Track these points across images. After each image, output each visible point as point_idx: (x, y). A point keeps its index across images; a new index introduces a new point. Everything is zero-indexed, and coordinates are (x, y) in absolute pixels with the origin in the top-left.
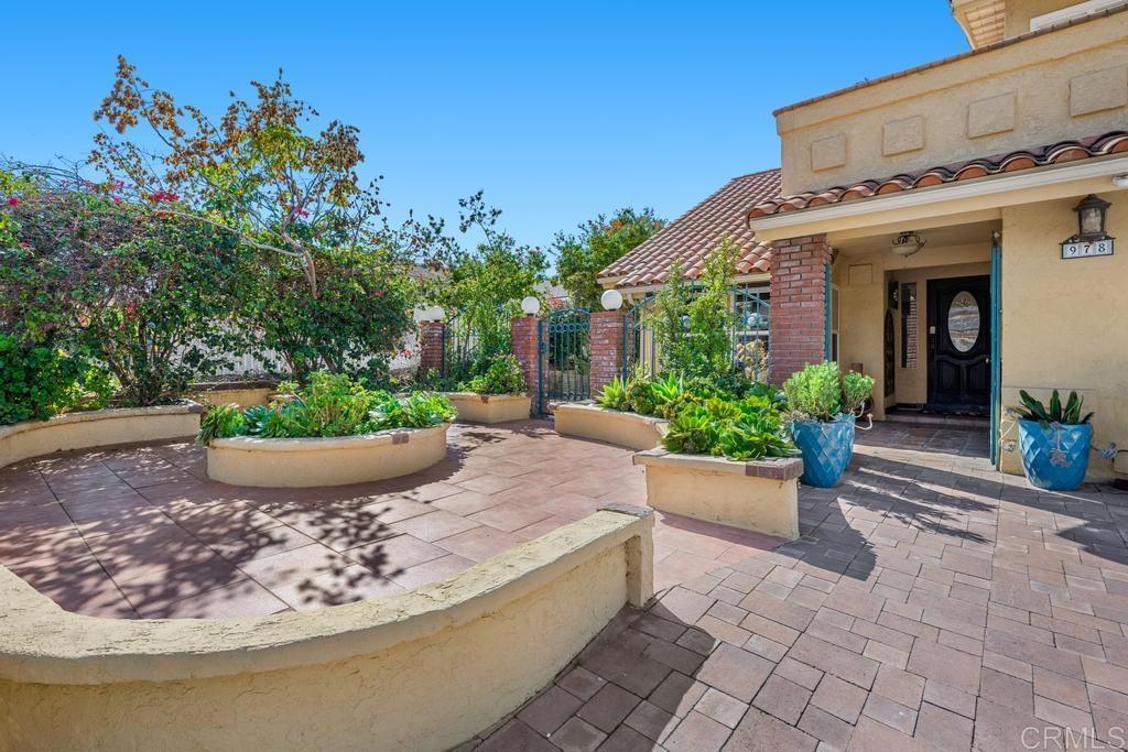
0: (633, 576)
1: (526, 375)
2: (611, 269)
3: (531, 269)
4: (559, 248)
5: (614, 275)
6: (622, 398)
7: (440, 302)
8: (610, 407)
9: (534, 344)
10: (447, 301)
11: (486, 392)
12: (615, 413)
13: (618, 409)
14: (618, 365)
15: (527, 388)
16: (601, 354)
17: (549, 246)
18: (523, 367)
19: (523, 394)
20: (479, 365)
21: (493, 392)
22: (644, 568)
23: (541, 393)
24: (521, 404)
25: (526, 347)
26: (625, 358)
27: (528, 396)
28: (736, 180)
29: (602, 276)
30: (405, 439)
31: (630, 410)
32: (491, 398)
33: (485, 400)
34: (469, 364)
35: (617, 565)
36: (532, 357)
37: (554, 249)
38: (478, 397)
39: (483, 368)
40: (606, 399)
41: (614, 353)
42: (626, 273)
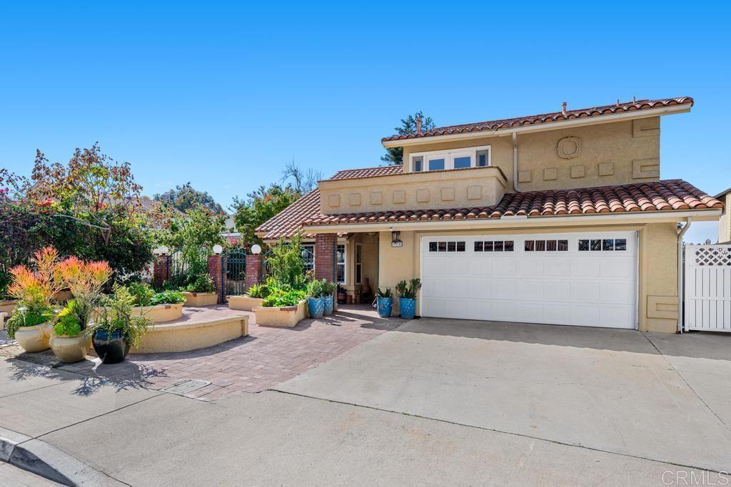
0: (243, 329)
1: (215, 283)
2: (262, 227)
3: (218, 224)
4: (235, 207)
5: (263, 231)
6: (257, 292)
7: (165, 244)
8: (252, 296)
9: (219, 268)
10: (169, 243)
11: (195, 292)
12: (254, 299)
13: (255, 297)
14: (258, 279)
15: (216, 290)
16: (251, 275)
17: (229, 206)
18: (214, 279)
19: (214, 293)
20: (190, 278)
21: (198, 292)
22: (246, 328)
23: (223, 292)
24: (213, 297)
25: (215, 270)
26: (261, 275)
27: (216, 293)
28: (340, 172)
29: (257, 231)
30: (170, 307)
31: (260, 297)
32: (198, 294)
33: (195, 296)
34: (185, 277)
35: (239, 326)
36: (218, 274)
37: (232, 208)
38: (191, 294)
39: (193, 280)
40: (250, 294)
41: (256, 274)
42: (269, 231)
